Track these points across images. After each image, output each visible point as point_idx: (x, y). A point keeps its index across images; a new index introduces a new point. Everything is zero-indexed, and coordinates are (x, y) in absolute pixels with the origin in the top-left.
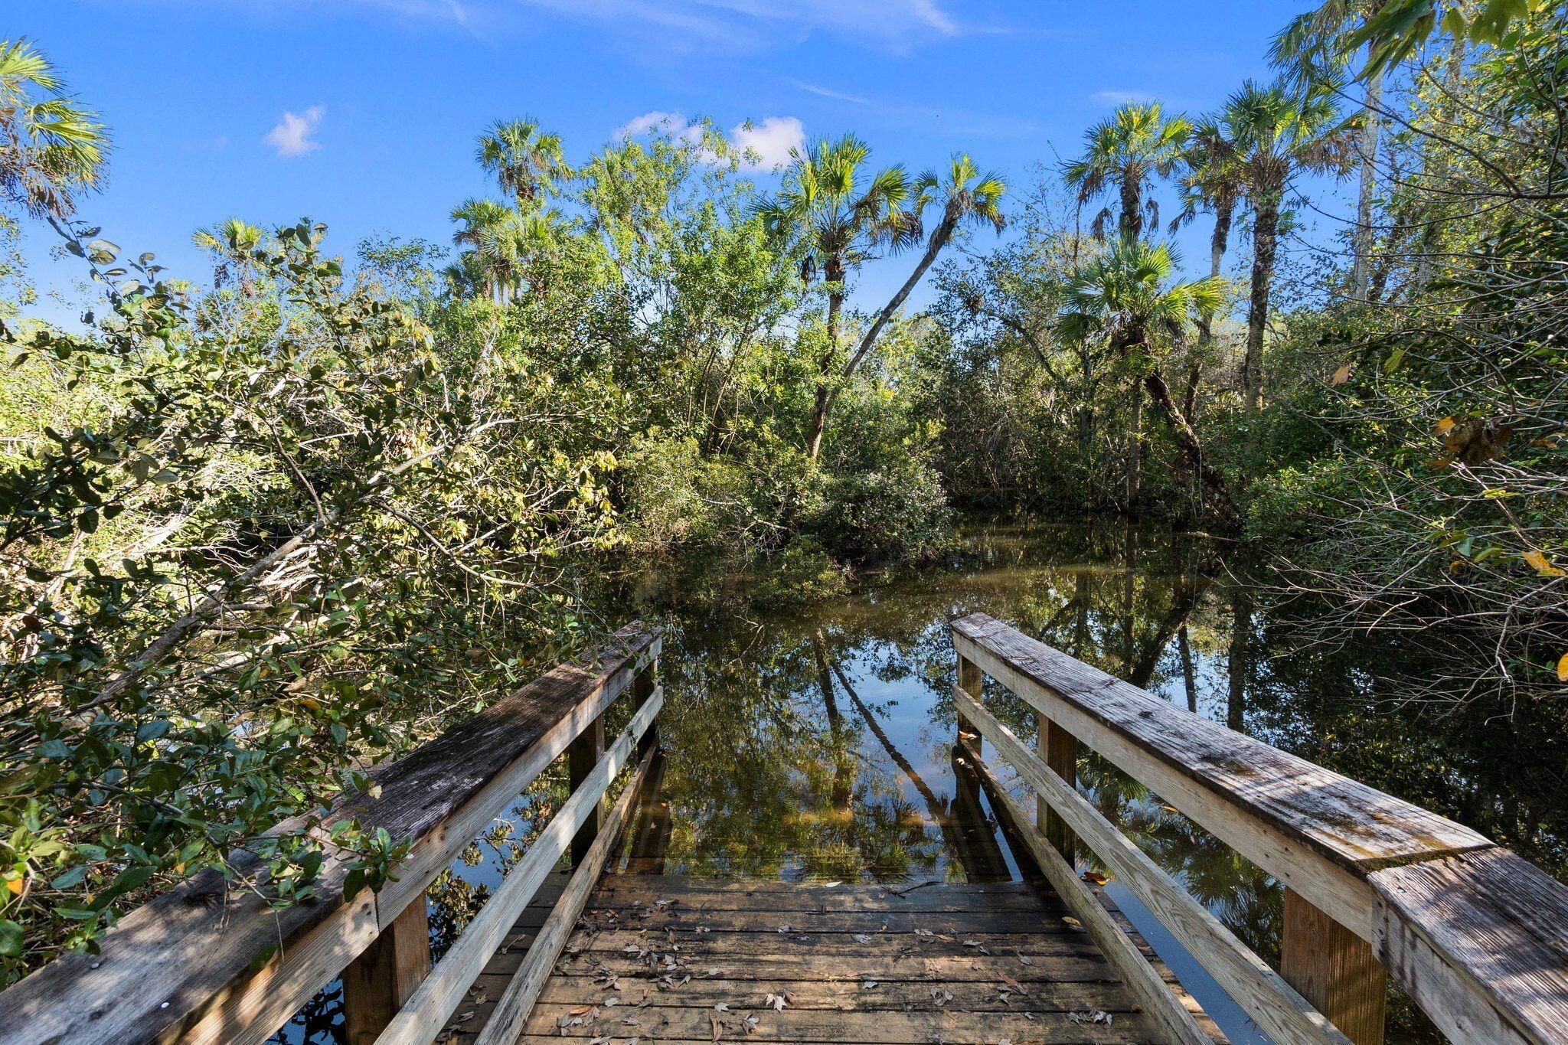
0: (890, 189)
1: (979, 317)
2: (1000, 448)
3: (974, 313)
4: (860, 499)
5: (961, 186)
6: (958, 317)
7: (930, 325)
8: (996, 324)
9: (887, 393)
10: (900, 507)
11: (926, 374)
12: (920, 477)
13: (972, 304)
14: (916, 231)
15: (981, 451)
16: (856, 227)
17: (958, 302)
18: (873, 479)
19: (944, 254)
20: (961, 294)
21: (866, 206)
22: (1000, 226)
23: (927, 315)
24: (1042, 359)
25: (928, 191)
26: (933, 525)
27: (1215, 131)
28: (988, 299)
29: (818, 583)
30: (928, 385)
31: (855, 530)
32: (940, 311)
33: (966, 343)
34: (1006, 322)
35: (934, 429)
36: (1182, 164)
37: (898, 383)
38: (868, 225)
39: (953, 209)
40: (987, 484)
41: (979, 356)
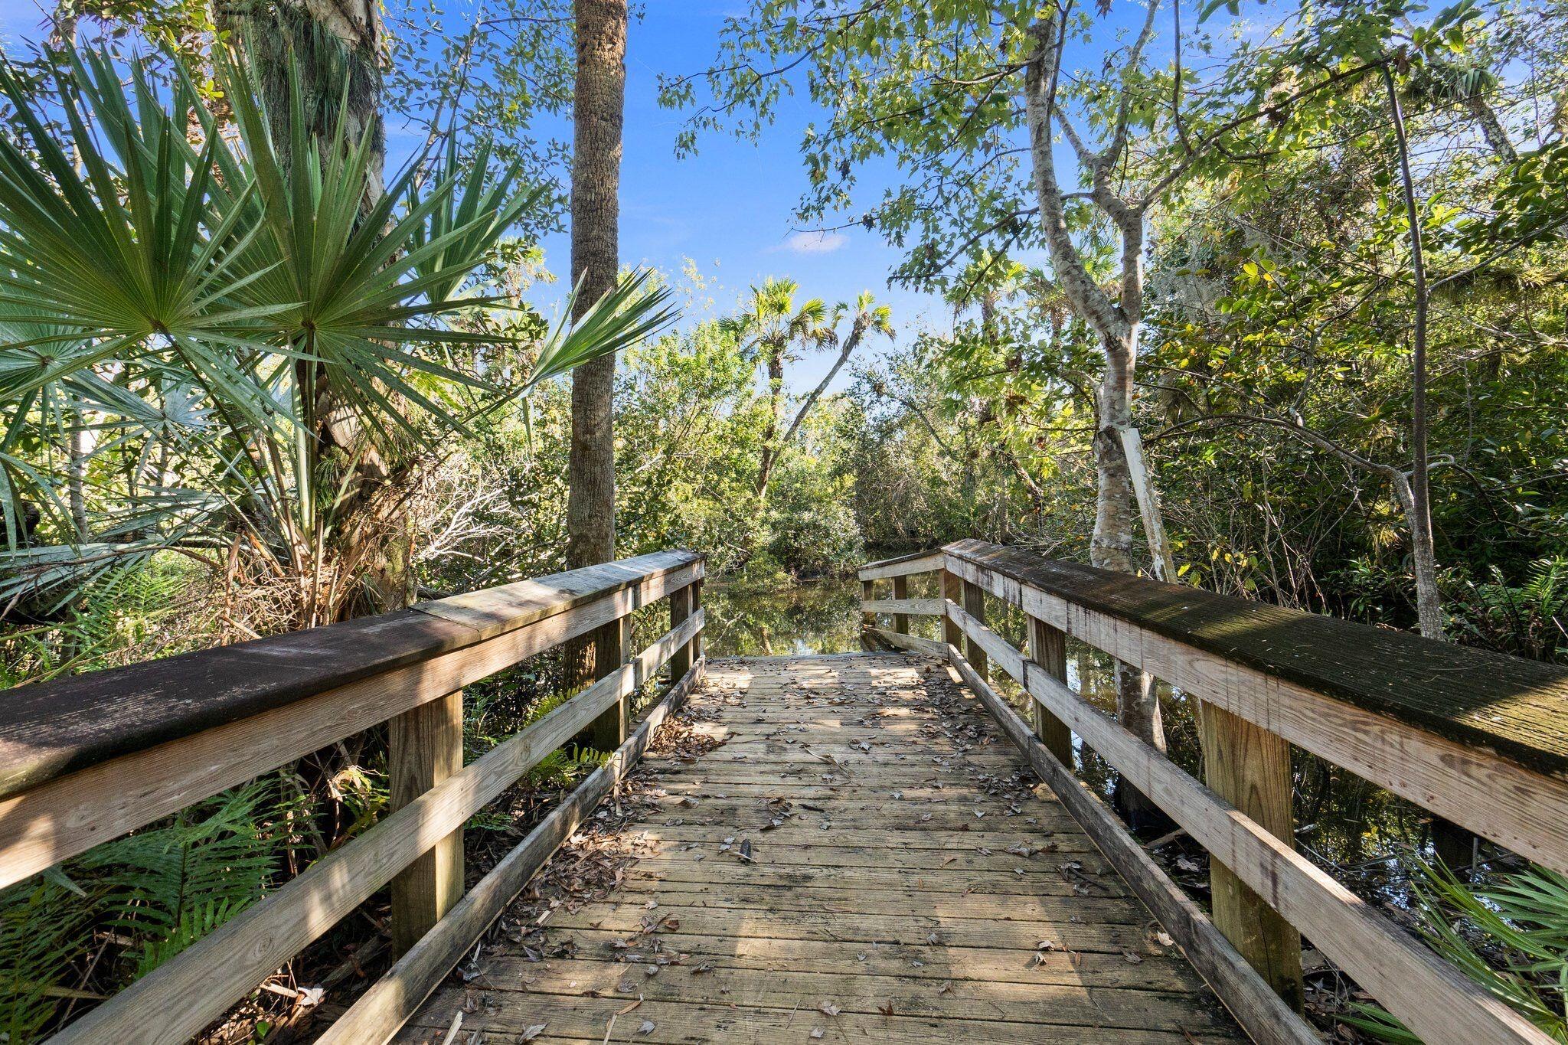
0: (815, 312)
1: (884, 399)
2: (904, 501)
3: (880, 395)
4: (799, 529)
5: (864, 310)
6: (868, 399)
7: (846, 404)
8: (896, 405)
9: (811, 460)
10: (827, 535)
11: (844, 444)
12: (841, 514)
13: (877, 389)
14: (833, 340)
15: (887, 506)
16: (791, 337)
17: (867, 387)
18: (807, 516)
19: (854, 352)
20: (869, 381)
21: (798, 324)
22: (892, 335)
23: (843, 396)
24: (933, 432)
25: (842, 312)
26: (851, 550)
27: (1041, 274)
28: (891, 386)
29: (774, 581)
30: (845, 452)
31: (797, 550)
32: (853, 394)
33: (875, 419)
34: (904, 403)
35: (850, 480)
36: (1022, 292)
37: (820, 452)
38: (799, 336)
39: (859, 326)
40: (895, 531)
41: (886, 430)
